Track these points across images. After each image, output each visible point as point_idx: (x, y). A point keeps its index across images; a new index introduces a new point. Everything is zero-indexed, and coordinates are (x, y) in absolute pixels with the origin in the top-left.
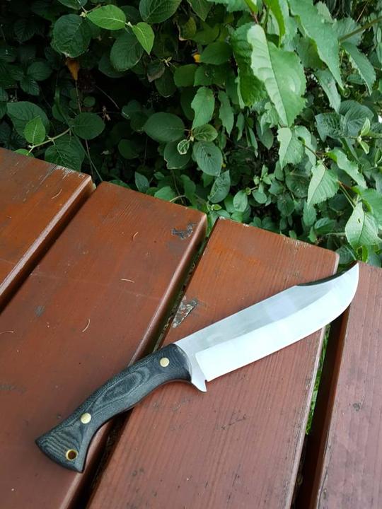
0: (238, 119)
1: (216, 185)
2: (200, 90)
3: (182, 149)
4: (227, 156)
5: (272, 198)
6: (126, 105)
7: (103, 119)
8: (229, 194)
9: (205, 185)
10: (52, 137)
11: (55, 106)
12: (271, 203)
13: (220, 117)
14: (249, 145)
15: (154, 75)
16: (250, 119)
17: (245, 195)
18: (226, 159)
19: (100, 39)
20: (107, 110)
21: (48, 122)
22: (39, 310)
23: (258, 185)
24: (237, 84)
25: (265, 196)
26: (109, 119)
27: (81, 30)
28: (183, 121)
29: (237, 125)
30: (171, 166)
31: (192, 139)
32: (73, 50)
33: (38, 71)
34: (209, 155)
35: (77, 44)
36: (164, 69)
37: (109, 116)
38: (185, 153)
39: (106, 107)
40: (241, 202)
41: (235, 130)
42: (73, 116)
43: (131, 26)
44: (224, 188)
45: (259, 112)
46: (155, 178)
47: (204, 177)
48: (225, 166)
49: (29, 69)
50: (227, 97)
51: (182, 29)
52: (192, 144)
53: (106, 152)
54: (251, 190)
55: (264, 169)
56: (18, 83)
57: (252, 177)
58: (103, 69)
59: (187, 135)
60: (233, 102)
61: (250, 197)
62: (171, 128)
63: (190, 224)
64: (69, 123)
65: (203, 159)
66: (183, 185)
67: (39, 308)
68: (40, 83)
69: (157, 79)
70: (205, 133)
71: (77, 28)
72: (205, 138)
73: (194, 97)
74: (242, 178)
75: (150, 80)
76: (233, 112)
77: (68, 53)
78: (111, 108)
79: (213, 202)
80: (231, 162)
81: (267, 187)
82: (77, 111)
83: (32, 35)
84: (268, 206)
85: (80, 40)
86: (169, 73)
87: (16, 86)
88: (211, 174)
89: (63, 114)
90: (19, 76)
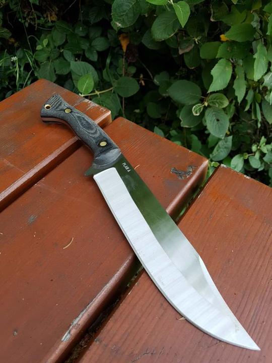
0: (249, 94)
1: (219, 146)
2: (220, 61)
3: (196, 111)
4: (232, 126)
5: (265, 165)
6: (159, 74)
7: (139, 83)
8: (228, 156)
9: (209, 146)
10: (98, 91)
11: (105, 70)
12: (264, 169)
13: (234, 87)
14: (253, 117)
15: (184, 49)
16: (259, 95)
17: (242, 158)
18: (230, 128)
19: (146, 16)
20: (144, 77)
21: (97, 79)
22: (32, 218)
23: (255, 153)
24: (255, 59)
25: (260, 163)
26: (143, 84)
27: (133, 7)
28: (201, 89)
29: (246, 98)
30: (184, 124)
31: (206, 104)
32: (124, 22)
33: (100, 44)
34: (218, 120)
35: (128, 18)
36: (193, 45)
37: (145, 82)
38: (198, 115)
39: (143, 75)
40: (237, 164)
41: (244, 101)
42: (117, 79)
43: (173, 3)
44: (225, 150)
45: (269, 88)
46: (170, 134)
47: (210, 139)
48: (228, 133)
49: (93, 42)
50: (243, 72)
51: (214, 13)
52: (205, 108)
53: (137, 111)
54: (248, 155)
55: (263, 139)
56: (84, 51)
57: (251, 145)
58: (145, 41)
59: (202, 101)
60: (248, 77)
61: (246, 162)
62: (191, 94)
63: (190, 166)
64: (113, 84)
65: (212, 122)
66: (191, 143)
67: (32, 217)
68: (99, 53)
69: (186, 53)
70: (218, 101)
71: (131, 6)
72: (217, 105)
73: (214, 65)
74: (241, 145)
75: (181, 52)
76: (246, 85)
77: (120, 23)
78: (146, 76)
79: (213, 160)
80: (234, 130)
81: (263, 155)
82: (121, 76)
83: (101, 19)
84: (261, 171)
85: (131, 15)
86: (197, 48)
87: (81, 52)
88: (217, 136)
89: (110, 76)
90: (85, 46)
